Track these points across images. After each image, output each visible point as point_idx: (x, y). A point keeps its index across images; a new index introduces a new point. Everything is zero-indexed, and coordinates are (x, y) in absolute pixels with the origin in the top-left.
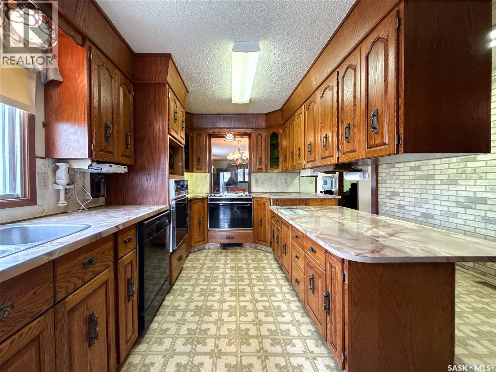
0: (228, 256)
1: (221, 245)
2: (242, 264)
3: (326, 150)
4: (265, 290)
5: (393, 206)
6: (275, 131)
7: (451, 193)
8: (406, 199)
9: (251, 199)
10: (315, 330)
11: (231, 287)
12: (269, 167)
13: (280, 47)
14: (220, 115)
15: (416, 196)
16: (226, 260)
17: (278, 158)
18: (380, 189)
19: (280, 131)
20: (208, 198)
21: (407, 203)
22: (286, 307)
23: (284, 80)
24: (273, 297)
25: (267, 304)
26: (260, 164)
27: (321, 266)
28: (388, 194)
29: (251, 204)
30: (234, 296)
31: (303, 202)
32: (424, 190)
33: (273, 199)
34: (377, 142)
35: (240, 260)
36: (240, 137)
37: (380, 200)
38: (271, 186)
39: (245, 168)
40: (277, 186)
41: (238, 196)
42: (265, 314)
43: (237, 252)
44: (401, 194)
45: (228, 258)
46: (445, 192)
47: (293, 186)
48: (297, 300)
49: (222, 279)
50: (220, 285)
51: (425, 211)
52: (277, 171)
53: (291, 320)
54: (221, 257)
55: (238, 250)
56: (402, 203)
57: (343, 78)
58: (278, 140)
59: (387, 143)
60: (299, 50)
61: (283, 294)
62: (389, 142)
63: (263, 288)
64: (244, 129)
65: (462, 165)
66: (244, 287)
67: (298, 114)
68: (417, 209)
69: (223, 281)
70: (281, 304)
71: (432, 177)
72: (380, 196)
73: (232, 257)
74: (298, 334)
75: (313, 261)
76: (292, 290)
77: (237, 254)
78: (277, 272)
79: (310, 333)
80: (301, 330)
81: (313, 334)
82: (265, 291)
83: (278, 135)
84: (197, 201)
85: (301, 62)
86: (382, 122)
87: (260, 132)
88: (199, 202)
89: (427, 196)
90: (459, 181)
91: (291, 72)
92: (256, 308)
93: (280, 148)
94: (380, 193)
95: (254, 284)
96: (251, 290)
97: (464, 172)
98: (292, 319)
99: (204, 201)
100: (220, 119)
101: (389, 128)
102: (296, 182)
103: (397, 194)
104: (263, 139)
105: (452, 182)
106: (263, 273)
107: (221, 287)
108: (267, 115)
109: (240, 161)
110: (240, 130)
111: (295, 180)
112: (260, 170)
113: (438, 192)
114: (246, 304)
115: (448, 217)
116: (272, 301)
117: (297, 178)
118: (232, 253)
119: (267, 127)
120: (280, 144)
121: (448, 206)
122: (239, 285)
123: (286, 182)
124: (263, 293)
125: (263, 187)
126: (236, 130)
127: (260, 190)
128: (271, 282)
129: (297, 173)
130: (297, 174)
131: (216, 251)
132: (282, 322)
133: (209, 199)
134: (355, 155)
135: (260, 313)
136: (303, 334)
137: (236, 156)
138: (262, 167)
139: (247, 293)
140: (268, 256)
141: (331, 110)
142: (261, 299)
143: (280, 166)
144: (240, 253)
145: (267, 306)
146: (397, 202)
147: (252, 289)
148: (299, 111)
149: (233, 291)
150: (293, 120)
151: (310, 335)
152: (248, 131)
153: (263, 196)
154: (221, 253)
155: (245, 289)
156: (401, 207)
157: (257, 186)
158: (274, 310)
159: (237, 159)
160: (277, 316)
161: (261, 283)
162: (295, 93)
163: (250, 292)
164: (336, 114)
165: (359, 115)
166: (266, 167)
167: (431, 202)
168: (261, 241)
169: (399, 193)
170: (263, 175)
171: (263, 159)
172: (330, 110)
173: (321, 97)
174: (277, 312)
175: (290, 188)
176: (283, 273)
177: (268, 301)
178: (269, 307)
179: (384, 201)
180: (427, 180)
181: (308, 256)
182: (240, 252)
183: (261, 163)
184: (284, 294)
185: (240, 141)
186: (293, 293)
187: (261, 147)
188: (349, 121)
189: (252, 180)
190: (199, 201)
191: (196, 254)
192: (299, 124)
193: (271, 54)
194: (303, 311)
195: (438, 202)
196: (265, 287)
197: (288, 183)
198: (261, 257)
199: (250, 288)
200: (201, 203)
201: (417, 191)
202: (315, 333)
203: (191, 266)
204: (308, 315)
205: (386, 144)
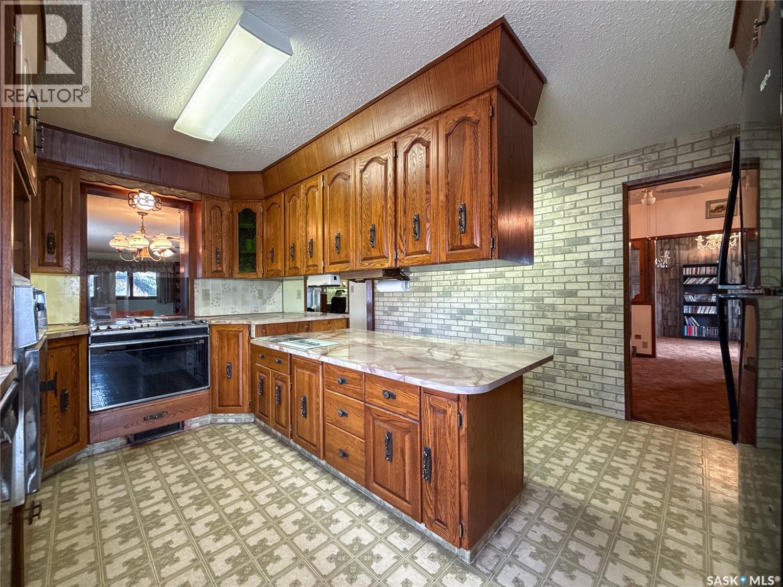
0: (158, 458)
1: (128, 439)
2: (202, 461)
3: (373, 247)
4: (278, 492)
5: (391, 323)
6: (249, 206)
7: (446, 305)
8: (406, 314)
9: (207, 328)
10: (389, 517)
11: (207, 520)
12: (236, 268)
13: (318, 67)
14: (121, 146)
15: (414, 310)
16: (156, 467)
17: (255, 255)
18: (376, 304)
19: (259, 208)
20: (89, 335)
21: (407, 319)
22: (332, 504)
23: (294, 124)
24: (301, 498)
25: (299, 516)
26: (219, 263)
27: (409, 415)
28: (386, 309)
29: (206, 339)
30: (225, 534)
31: (303, 327)
32: (422, 303)
33: (257, 326)
34: (464, 243)
35: (193, 456)
36: (168, 204)
37: (376, 317)
38: (235, 303)
39: (134, 270)
40: (245, 303)
41: (175, 326)
42: (307, 535)
43: (175, 442)
44: (400, 309)
45: (160, 463)
46: (441, 305)
47: (272, 302)
48: (339, 484)
49: (173, 512)
50: (177, 528)
51: (423, 326)
52: (253, 276)
53: (351, 521)
54: (139, 466)
55: (175, 436)
56: (401, 319)
57: (406, 152)
58: (255, 224)
59: (478, 245)
60: (341, 86)
61: (313, 484)
62: (481, 245)
63: (273, 490)
64: (184, 191)
65: (454, 277)
66: (237, 506)
67: (308, 186)
68: (416, 325)
69: (178, 517)
70: (320, 503)
71: (427, 289)
72: (376, 313)
73: (169, 457)
74: (374, 537)
75: (388, 412)
76: (322, 471)
77: (178, 447)
78: (281, 452)
79: (386, 525)
80: (374, 528)
81: (389, 524)
82: (282, 494)
83: (255, 214)
84: (57, 345)
85: (333, 108)
86: (471, 220)
87: (220, 203)
88: (62, 346)
89: (425, 310)
90: (452, 293)
91: (311, 116)
92: (286, 534)
93: (258, 237)
94: (376, 308)
95: (252, 491)
96: (254, 505)
97: (456, 284)
98: (351, 519)
99: (78, 345)
100: (122, 157)
101: (481, 228)
102: (277, 295)
103: (396, 309)
104: (224, 217)
105: (446, 294)
106: (258, 464)
107: (182, 532)
108: (234, 176)
109: (145, 255)
110: (172, 189)
111: (276, 292)
112: (217, 274)
113: (435, 305)
114: (260, 536)
115: (444, 330)
116: (304, 506)
117: (278, 290)
118: (165, 448)
119: (232, 198)
120: (258, 230)
121: (444, 319)
122: (223, 508)
123: (261, 296)
124: (279, 499)
125: (219, 306)
126: (164, 188)
127: (213, 312)
128: (281, 473)
129: (279, 281)
130: (278, 283)
131: (115, 456)
132: (341, 532)
133: (93, 337)
134: (428, 257)
135: (297, 537)
136: (380, 532)
137: (138, 242)
138: (222, 268)
139: (250, 513)
140: (247, 431)
141: (383, 192)
142: (283, 512)
143: (260, 269)
144: (183, 442)
145: (300, 518)
146: (396, 319)
147: (255, 503)
148: (311, 182)
149: (217, 527)
150: (294, 195)
151: (388, 528)
152: (190, 196)
153: (233, 322)
154: (133, 457)
155: (240, 509)
156: (400, 324)
157: (207, 304)
158: (317, 519)
159: (140, 250)
160: (327, 526)
161: (266, 483)
162: (302, 152)
163: (256, 510)
164: (393, 198)
165: (435, 207)
166: (231, 267)
167: (429, 315)
168: (229, 406)
169: (397, 307)
170: (219, 282)
171: (224, 254)
172: (381, 191)
173: (362, 171)
174: (324, 519)
175: (267, 306)
176: (291, 451)
177: (297, 509)
178: (306, 518)
179: (381, 318)
180: (425, 292)
181: (373, 407)
182: (182, 440)
183: (219, 261)
184: (315, 484)
185: (147, 214)
186: (326, 476)
187: (221, 231)
188: (419, 212)
189: (196, 293)
190: (64, 343)
191: (53, 484)
192: (310, 203)
193: (297, 72)
194: (357, 498)
195: (435, 316)
196: (277, 488)
197: (265, 297)
198: (236, 436)
199: (248, 501)
200: (67, 351)
201: (416, 304)
202: (391, 521)
203: (54, 522)
204: (367, 499)
205: (476, 247)
